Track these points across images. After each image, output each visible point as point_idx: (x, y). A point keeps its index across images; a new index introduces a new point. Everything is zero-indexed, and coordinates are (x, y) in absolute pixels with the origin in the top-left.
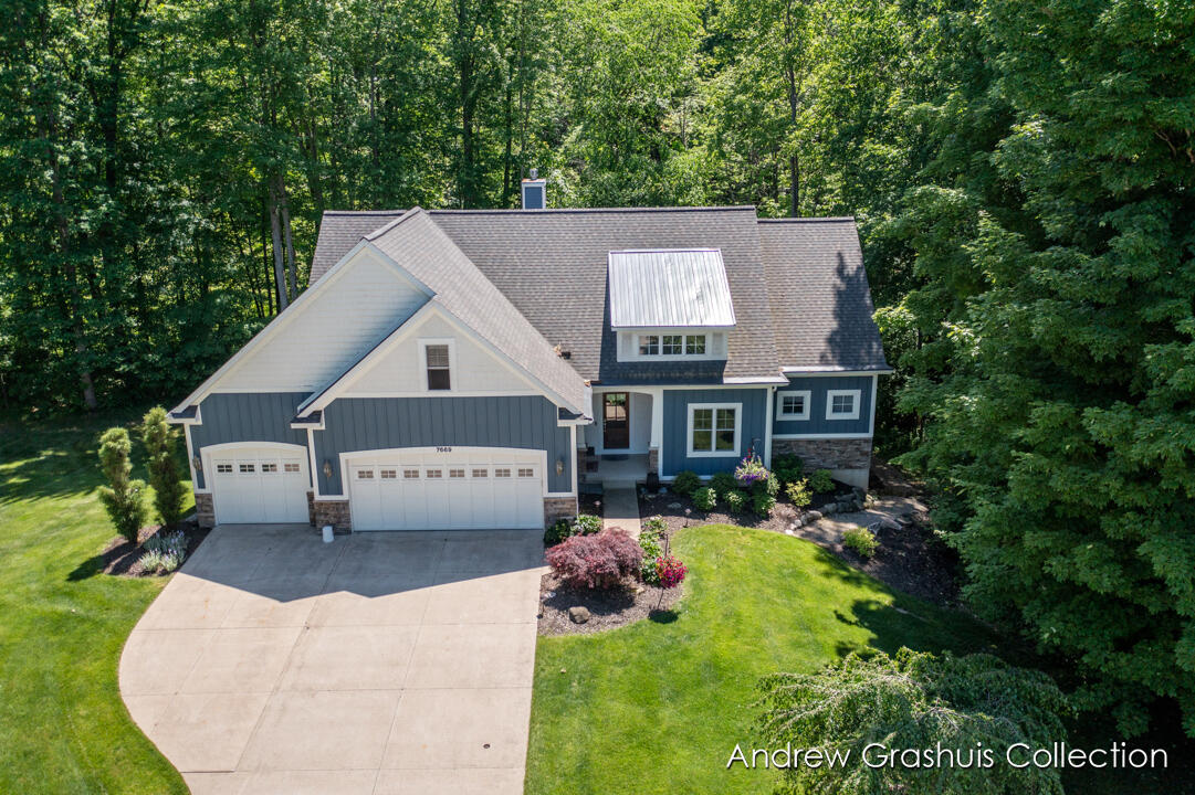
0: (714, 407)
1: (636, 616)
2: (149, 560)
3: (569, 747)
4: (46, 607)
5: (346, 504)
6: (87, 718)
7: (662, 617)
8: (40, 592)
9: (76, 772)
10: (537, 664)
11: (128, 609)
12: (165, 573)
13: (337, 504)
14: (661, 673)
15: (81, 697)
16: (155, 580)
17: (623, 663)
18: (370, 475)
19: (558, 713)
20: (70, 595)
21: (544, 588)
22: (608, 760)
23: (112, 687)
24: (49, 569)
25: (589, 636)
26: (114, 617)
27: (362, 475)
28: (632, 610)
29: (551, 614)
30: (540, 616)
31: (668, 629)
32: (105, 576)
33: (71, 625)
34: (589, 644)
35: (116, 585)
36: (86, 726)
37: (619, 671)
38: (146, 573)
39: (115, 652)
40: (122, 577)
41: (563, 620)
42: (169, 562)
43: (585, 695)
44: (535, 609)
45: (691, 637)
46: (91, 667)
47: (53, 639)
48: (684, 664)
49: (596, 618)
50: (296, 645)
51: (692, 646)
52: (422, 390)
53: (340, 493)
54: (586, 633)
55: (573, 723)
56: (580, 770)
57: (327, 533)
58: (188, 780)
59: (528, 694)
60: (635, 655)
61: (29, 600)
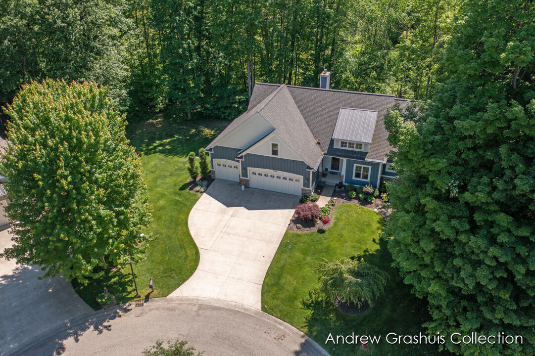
0: (363, 166)
1: (314, 230)
2: (198, 188)
3: (282, 261)
4: (173, 197)
5: (248, 181)
6: (181, 230)
7: (321, 231)
8: (173, 192)
9: (178, 243)
10: (283, 238)
11: (192, 202)
12: (201, 192)
13: (246, 180)
14: (313, 247)
15: (180, 224)
16: (199, 194)
17: (304, 243)
18: (255, 174)
19: (283, 252)
20: (179, 195)
21: (293, 216)
22: (289, 267)
23: (186, 223)
24: (175, 185)
25: (299, 233)
26: (189, 203)
27: (253, 173)
28: (314, 228)
29: (292, 224)
30: (289, 225)
31: (320, 235)
32: (187, 190)
33: (179, 204)
34: (298, 235)
35: (190, 193)
36: (181, 232)
37: (302, 244)
38: (197, 191)
39: (188, 214)
40: (191, 192)
41: (294, 227)
42: (202, 190)
43: (291, 249)
44: (289, 222)
45: (325, 239)
46: (182, 216)
47: (175, 207)
48: (320, 246)
49: (303, 228)
50: (228, 220)
51: (325, 241)
52: (270, 155)
53: (247, 177)
54: (299, 232)
55: (285, 256)
56: (282, 267)
57: (243, 187)
58: (200, 250)
59: (278, 246)
60: (308, 241)
61: (170, 195)
